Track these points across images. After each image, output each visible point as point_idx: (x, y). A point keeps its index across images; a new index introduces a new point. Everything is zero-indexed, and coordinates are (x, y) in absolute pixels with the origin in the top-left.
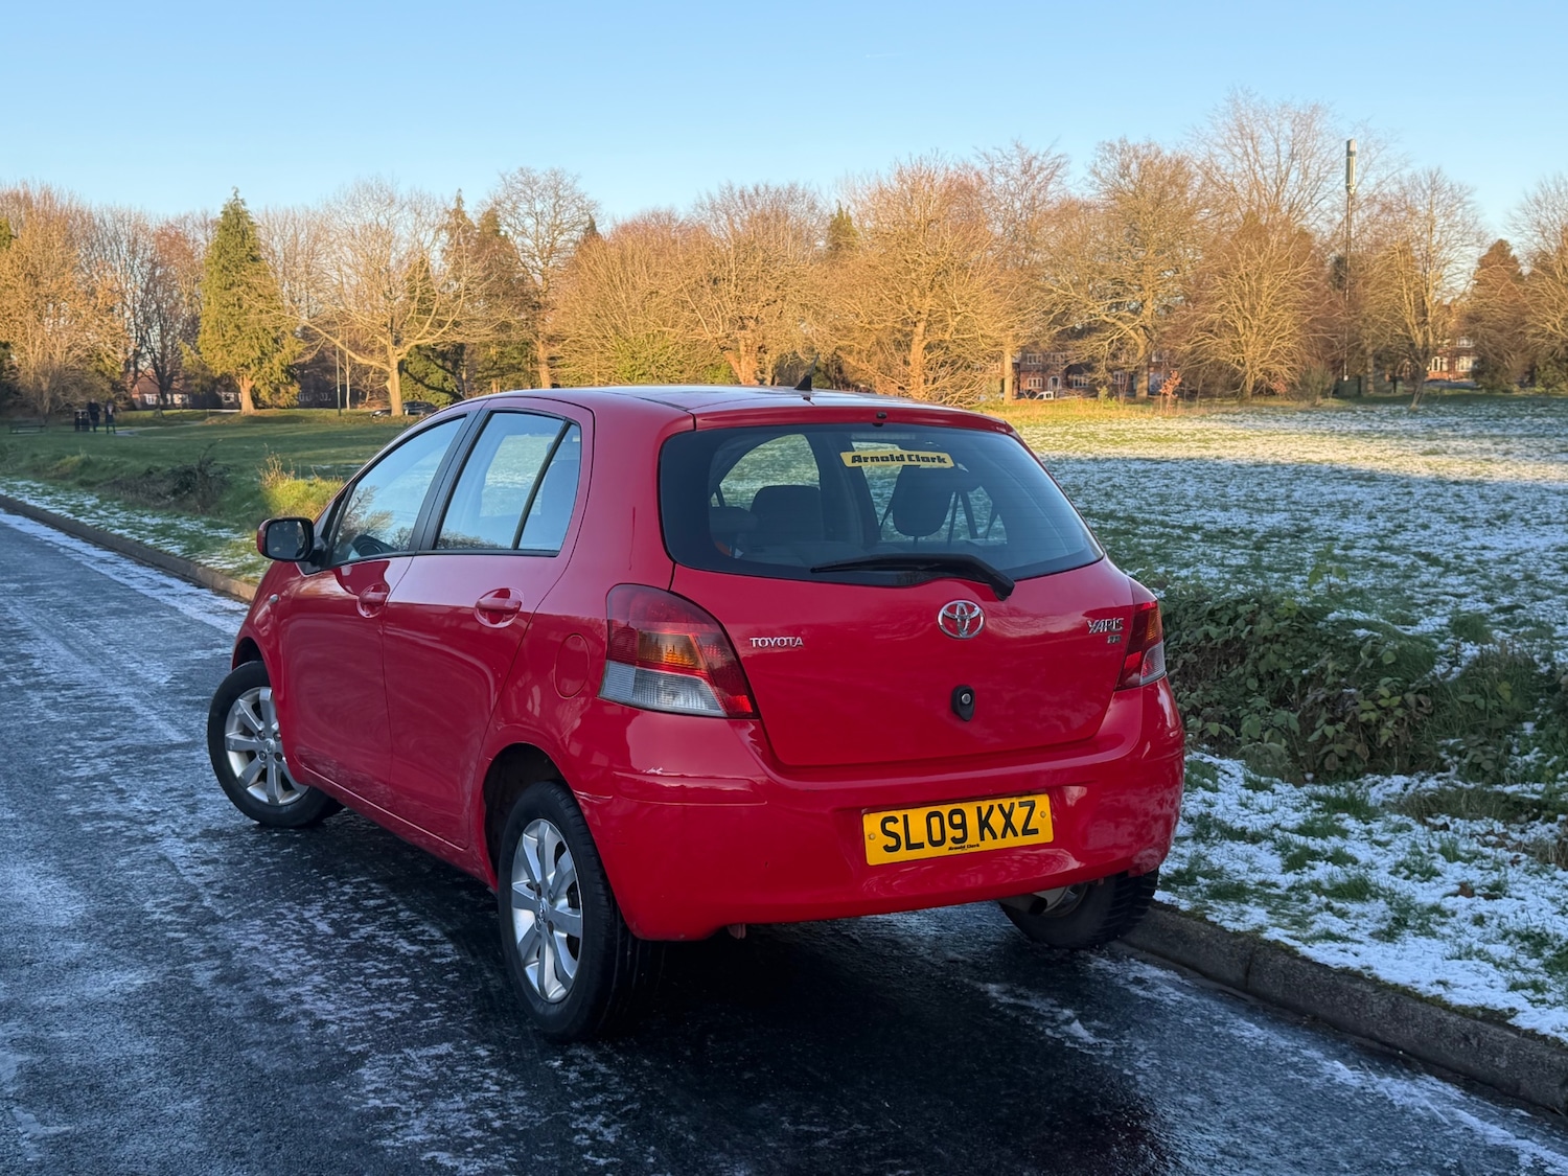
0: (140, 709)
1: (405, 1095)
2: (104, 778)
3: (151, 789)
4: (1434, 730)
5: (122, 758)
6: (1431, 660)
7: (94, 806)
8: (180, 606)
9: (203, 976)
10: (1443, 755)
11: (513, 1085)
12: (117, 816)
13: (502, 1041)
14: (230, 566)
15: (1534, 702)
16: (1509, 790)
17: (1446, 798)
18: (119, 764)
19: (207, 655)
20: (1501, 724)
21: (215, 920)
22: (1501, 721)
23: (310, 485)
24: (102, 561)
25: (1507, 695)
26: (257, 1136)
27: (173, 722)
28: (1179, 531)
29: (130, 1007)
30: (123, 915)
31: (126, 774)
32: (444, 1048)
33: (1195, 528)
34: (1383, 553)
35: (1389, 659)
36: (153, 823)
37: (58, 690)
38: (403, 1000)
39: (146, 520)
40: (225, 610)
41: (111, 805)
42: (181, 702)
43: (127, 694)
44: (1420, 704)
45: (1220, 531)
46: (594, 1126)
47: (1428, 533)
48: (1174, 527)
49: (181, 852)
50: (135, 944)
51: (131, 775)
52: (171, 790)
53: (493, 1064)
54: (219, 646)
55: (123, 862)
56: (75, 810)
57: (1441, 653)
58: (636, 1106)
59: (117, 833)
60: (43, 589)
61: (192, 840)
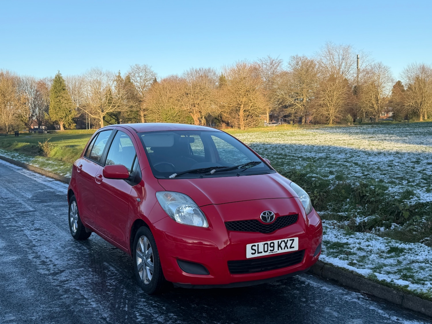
0: (23, 203)
1: (71, 277)
2: (13, 218)
3: (23, 220)
4: (326, 201)
5: (17, 214)
6: (328, 185)
7: (10, 224)
8: (37, 180)
9: (30, 257)
10: (328, 207)
11: (96, 275)
12: (15, 226)
13: (95, 267)
14: (51, 170)
15: (350, 194)
16: (340, 214)
17: (325, 216)
18: (17, 215)
19: (42, 191)
20: (341, 199)
21: (35, 246)
22: (342, 199)
23: (74, 149)
24: (18, 169)
25: (344, 193)
26: (38, 285)
27: (31, 206)
28: (296, 158)
29: (14, 263)
30: (14, 246)
31: (18, 217)
32: (82, 269)
33: (301, 157)
34: (345, 163)
35: (318, 185)
36: (23, 227)
37: (4, 199)
38: (75, 261)
39: (31, 159)
40: (48, 181)
41: (14, 224)
42: (34, 202)
43: (21, 200)
44: (323, 195)
45: (307, 158)
46: (111, 282)
47: (359, 157)
48: (295, 157)
49: (29, 233)
50: (16, 251)
51: (19, 217)
52: (29, 220)
53: (92, 272)
54: (45, 189)
55: (15, 235)
56: (5, 225)
57: (331, 183)
58: (122, 278)
59: (14, 229)
60: (2, 176)
61: (32, 231)
